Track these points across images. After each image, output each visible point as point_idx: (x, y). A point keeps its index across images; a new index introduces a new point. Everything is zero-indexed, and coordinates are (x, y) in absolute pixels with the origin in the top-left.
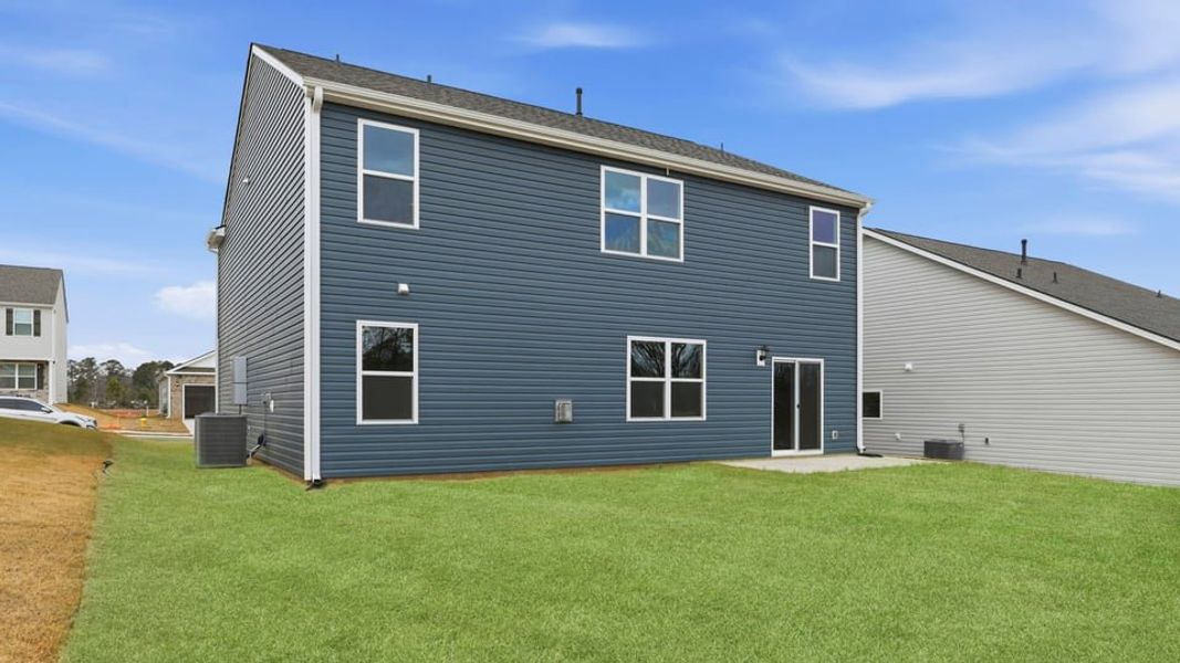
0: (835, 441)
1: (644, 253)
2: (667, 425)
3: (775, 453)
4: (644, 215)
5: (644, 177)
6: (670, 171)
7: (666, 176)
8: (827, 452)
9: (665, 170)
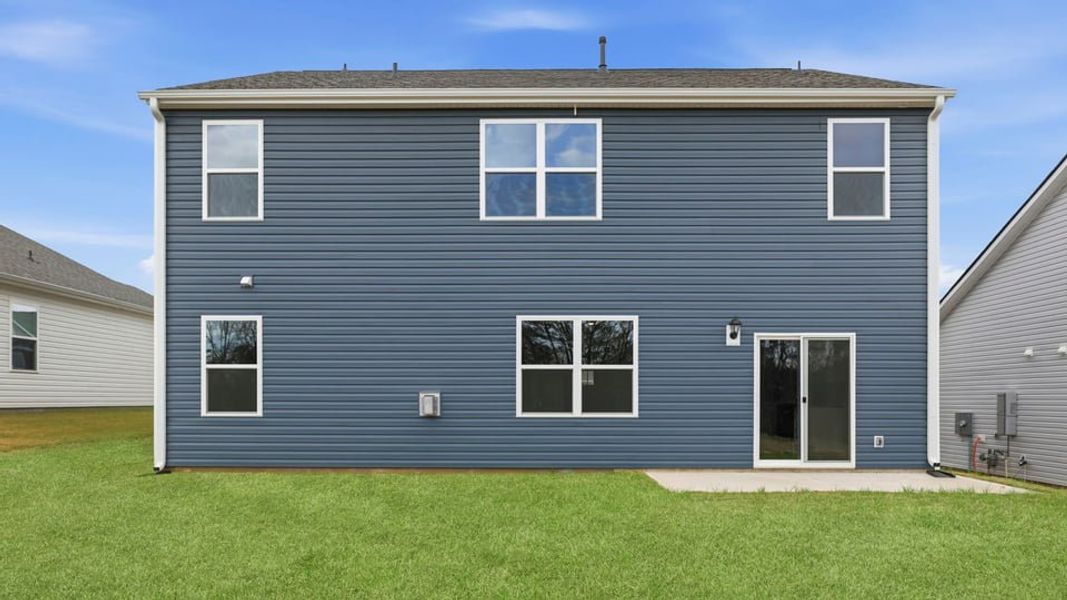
0: (878, 450)
1: (541, 214)
2: (577, 422)
3: (758, 463)
4: (541, 170)
5: (541, 123)
6: (578, 109)
7: (574, 117)
8: (861, 466)
9: (573, 109)
